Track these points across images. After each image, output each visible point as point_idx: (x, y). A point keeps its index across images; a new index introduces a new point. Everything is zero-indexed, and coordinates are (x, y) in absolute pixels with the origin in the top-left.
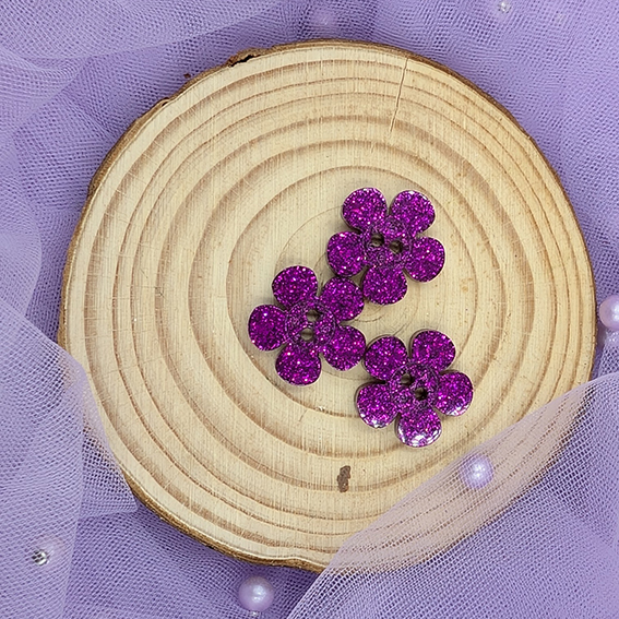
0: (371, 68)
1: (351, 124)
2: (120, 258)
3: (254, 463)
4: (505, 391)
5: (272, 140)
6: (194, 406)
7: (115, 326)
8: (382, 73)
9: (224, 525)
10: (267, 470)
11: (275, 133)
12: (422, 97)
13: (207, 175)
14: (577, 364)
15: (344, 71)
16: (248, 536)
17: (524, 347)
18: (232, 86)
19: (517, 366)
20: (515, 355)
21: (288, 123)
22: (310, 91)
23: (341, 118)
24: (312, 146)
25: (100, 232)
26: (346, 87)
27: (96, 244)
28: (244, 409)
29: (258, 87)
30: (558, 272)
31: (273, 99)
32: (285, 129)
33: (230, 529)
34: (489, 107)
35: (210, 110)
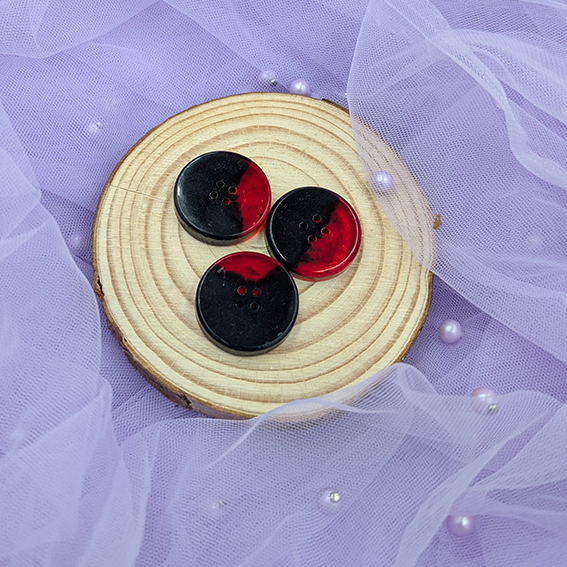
0: (115, 207)
1: (151, 222)
2: (229, 376)
3: (367, 297)
4: (324, 146)
5: (156, 272)
6: (330, 333)
7: (275, 382)
8: (118, 201)
9: (407, 319)
10: (372, 290)
11: (152, 269)
12: (137, 179)
13: (177, 315)
14: (309, 106)
15: (115, 224)
16: (414, 304)
17: (298, 134)
18: (118, 295)
19: (309, 139)
20: (303, 139)
21: (146, 261)
22: (126, 246)
23: (146, 227)
24: (163, 247)
25: (210, 389)
26: (126, 223)
27: (218, 392)
28: (332, 301)
29: (120, 278)
30: (253, 112)
31: (129, 269)
32: (150, 263)
33: (409, 316)
34: (147, 140)
35: (133, 310)
